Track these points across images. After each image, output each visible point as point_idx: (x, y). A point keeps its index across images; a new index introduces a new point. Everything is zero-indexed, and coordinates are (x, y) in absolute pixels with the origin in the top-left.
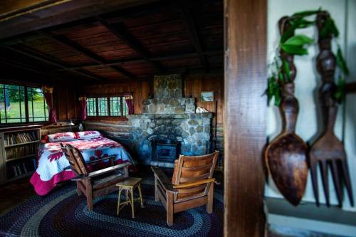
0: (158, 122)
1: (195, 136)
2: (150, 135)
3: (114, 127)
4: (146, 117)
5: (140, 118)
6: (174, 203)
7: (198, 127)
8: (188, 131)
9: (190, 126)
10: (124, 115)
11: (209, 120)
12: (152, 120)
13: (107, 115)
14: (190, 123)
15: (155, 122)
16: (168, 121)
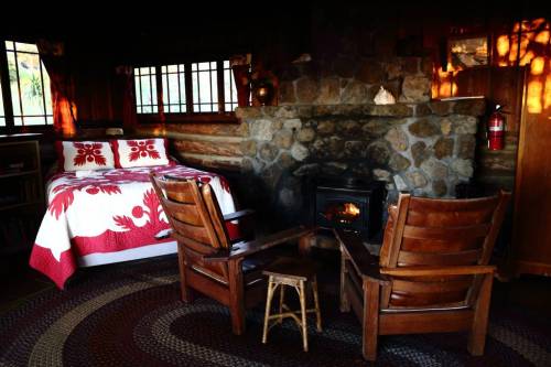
0: (321, 126)
1: (428, 168)
2: (298, 164)
3: (202, 142)
4: (290, 114)
5: (272, 116)
6: (380, 313)
7: (438, 143)
8: (407, 154)
9: (413, 140)
10: (228, 108)
11: (472, 121)
12: (304, 120)
13: (184, 109)
14: (414, 130)
15: (314, 127)
16: (350, 124)
